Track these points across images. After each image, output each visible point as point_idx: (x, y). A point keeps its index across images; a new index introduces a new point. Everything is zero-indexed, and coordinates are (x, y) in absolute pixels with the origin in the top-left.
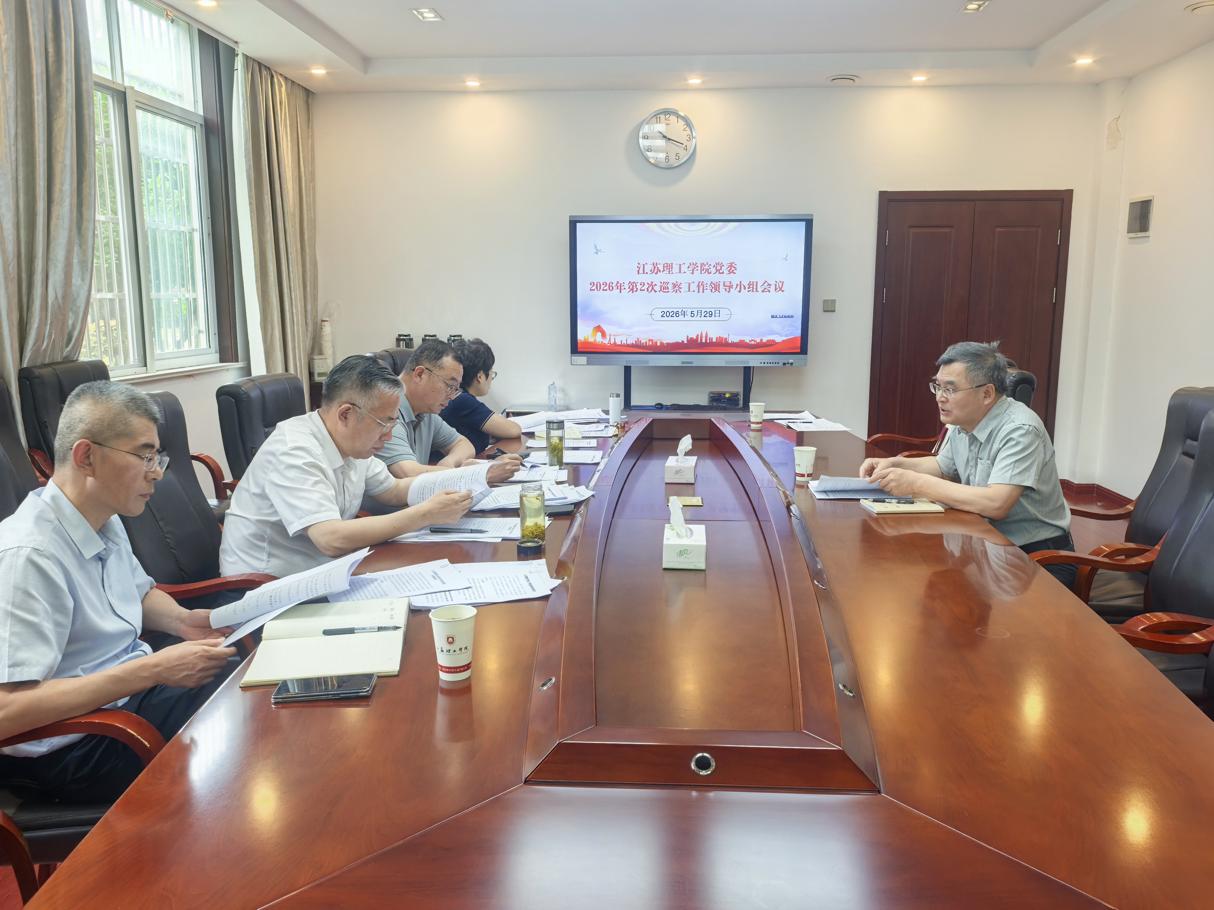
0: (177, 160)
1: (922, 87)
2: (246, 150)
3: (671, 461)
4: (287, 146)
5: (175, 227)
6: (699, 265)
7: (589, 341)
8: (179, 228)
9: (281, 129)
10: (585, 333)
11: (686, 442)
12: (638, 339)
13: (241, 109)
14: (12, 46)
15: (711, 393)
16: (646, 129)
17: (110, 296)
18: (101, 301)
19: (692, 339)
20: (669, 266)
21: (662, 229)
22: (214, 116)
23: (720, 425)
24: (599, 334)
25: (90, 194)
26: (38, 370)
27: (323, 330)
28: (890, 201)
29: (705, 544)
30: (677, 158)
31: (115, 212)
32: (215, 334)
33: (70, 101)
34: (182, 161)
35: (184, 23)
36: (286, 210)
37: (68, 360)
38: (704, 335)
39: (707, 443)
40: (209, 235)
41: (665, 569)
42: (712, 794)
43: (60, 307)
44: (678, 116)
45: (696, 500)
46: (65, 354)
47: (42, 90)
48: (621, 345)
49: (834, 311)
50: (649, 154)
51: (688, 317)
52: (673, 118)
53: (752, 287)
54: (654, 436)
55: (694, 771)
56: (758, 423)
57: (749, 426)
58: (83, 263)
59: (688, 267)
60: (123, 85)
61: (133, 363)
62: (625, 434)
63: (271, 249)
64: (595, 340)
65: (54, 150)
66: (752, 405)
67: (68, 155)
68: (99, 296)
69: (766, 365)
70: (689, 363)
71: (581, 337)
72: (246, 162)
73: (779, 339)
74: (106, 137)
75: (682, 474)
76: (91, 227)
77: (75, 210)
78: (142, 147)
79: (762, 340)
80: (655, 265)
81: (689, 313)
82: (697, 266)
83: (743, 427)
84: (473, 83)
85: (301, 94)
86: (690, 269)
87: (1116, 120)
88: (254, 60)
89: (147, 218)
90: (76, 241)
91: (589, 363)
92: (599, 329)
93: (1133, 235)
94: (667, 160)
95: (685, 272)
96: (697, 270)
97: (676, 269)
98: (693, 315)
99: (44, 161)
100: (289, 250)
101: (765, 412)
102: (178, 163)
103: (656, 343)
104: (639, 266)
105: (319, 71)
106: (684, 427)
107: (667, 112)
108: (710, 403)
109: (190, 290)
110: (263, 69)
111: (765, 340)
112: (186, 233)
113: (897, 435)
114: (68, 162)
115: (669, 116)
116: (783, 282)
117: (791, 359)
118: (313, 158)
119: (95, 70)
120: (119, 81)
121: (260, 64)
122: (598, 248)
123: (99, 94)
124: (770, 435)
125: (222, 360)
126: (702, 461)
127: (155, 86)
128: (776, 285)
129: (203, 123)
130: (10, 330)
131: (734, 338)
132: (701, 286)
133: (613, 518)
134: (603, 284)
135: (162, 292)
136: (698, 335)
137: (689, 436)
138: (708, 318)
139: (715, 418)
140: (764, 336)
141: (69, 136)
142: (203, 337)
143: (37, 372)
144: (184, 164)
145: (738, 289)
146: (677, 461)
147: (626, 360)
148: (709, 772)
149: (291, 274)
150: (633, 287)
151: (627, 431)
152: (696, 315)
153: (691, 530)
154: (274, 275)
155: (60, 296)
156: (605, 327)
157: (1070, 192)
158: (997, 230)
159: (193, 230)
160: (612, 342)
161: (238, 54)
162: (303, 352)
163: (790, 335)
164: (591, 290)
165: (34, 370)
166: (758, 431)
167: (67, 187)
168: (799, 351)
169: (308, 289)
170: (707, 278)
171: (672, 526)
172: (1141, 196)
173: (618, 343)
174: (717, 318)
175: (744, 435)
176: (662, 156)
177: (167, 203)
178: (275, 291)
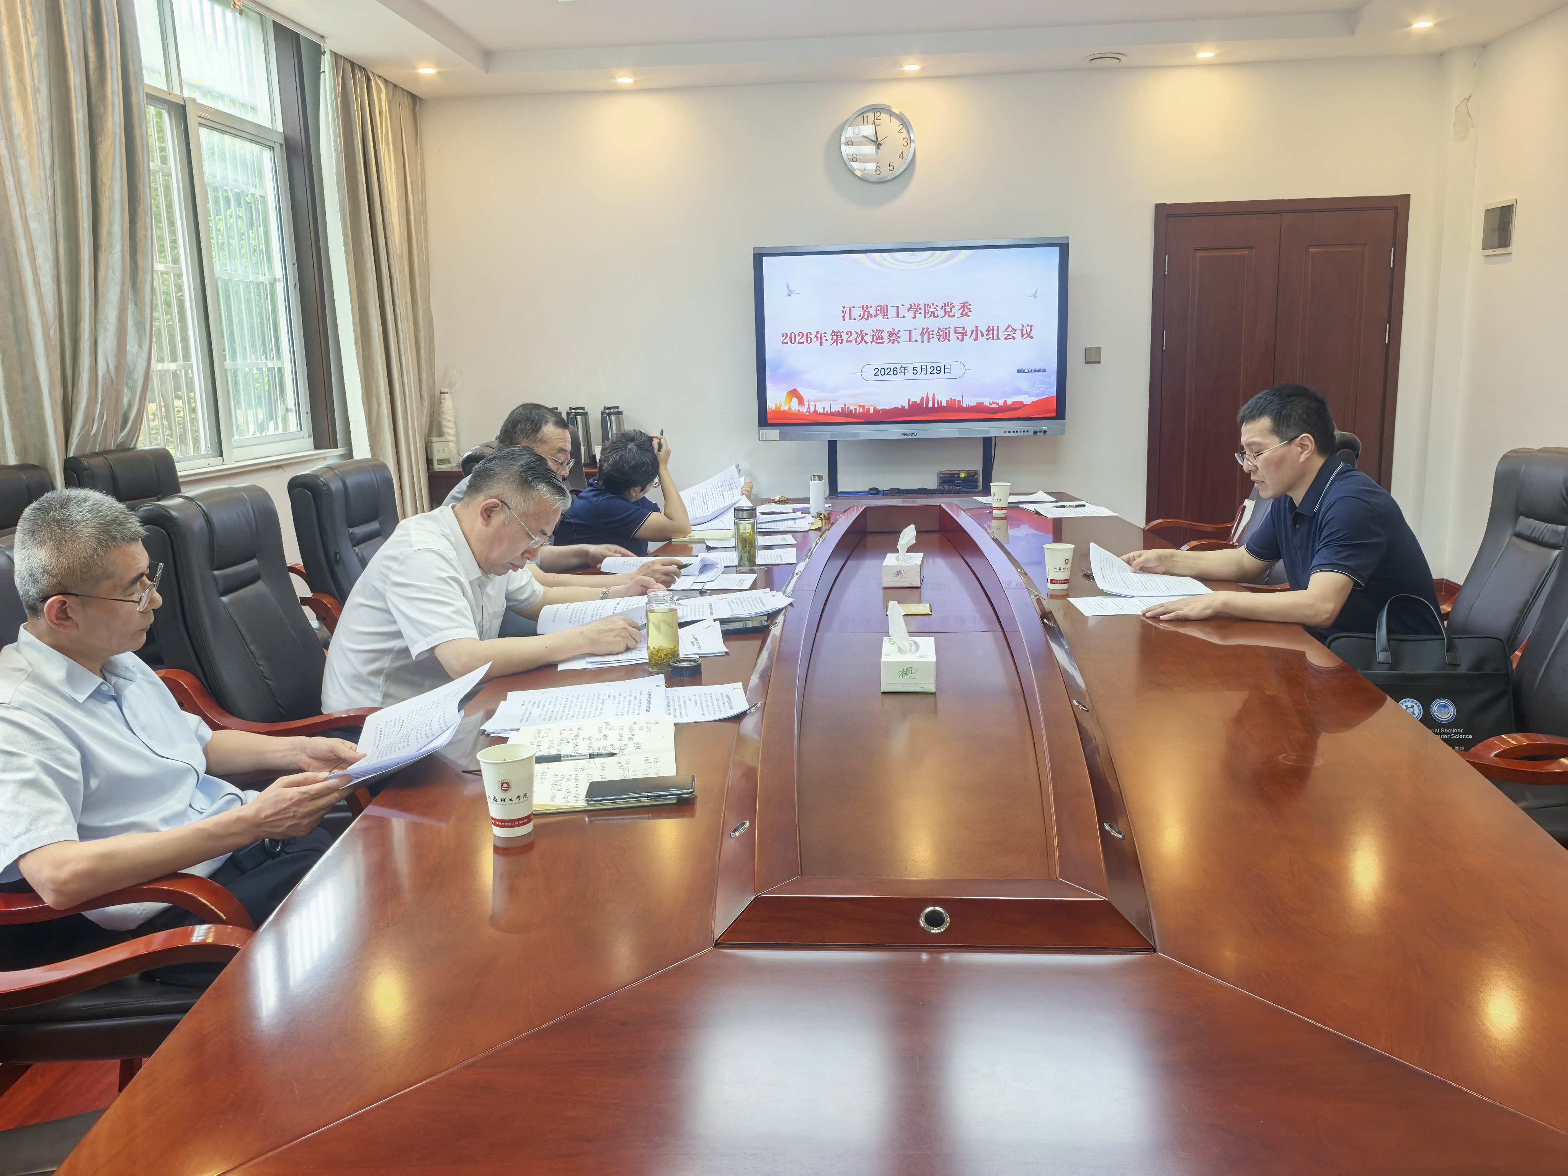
0: (252, 190)
1: (1208, 65)
2: (338, 175)
3: (890, 560)
4: (391, 169)
5: (252, 277)
6: (922, 306)
7: (782, 409)
8: (257, 278)
9: (382, 147)
10: (776, 399)
11: (909, 535)
12: (845, 405)
13: (330, 123)
14: (43, 51)
15: (941, 472)
16: (849, 133)
17: (173, 366)
18: (162, 374)
19: (915, 403)
20: (884, 309)
21: (873, 261)
22: (297, 134)
23: (953, 512)
24: (795, 400)
25: (146, 236)
26: (88, 460)
27: (442, 405)
28: (1168, 216)
29: (935, 660)
30: (891, 168)
31: (176, 261)
32: (307, 413)
33: (117, 119)
34: (258, 192)
35: (255, 14)
36: (391, 252)
37: (123, 448)
38: (930, 398)
39: (936, 536)
40: (295, 285)
41: (884, 693)
42: (946, 957)
43: (112, 381)
44: (892, 114)
45: (924, 608)
46: (119, 440)
47: (83, 106)
48: (823, 414)
49: (1099, 362)
50: (855, 165)
51: (909, 375)
52: (885, 117)
53: (991, 333)
54: (869, 530)
55: (923, 928)
56: (1002, 509)
57: (991, 512)
58: (140, 325)
59: (908, 310)
60: (181, 97)
61: (205, 453)
62: (832, 526)
63: (373, 301)
64: (790, 408)
65: (99, 183)
66: (994, 486)
67: (117, 186)
68: (160, 367)
69: (1012, 434)
70: (912, 434)
71: (771, 405)
72: (339, 191)
73: (1027, 400)
74: (162, 163)
75: (904, 576)
76: (149, 278)
77: (128, 257)
78: (207, 175)
79: (1005, 402)
80: (865, 309)
81: (910, 369)
82: (920, 309)
83: (983, 514)
84: (625, 80)
85: (406, 101)
86: (910, 312)
87: (1466, 101)
88: (345, 59)
89: (217, 266)
90: (130, 296)
91: (782, 438)
92: (794, 393)
93: (1489, 252)
94: (878, 172)
95: (904, 317)
96: (920, 313)
97: (892, 312)
98: (915, 372)
99: (87, 196)
100: (397, 302)
101: (1011, 494)
102: (253, 195)
103: (869, 409)
104: (844, 310)
105: (427, 71)
106: (906, 515)
107: (877, 109)
108: (940, 486)
109: (273, 358)
110: (357, 70)
111: (1009, 402)
112: (266, 284)
113: (1184, 520)
114: (117, 196)
115: (879, 114)
116: (1032, 326)
117: (1043, 426)
118: (423, 183)
119: (147, 80)
120: (177, 91)
121: (352, 64)
122: (792, 288)
123: (152, 108)
124: (1018, 526)
125: (317, 446)
126: (931, 561)
127: (221, 97)
128: (1022, 330)
129: (283, 142)
130: (53, 412)
131: (969, 401)
132: (925, 333)
133: (817, 631)
134: (799, 335)
135: (239, 361)
136: (922, 398)
137: (912, 527)
138: (936, 376)
139: (945, 504)
140: (1009, 397)
141: (118, 163)
142: (292, 417)
143: (88, 462)
144: (260, 196)
145: (974, 336)
146: (898, 559)
147: (829, 432)
148: (942, 930)
149: (401, 334)
150: (837, 338)
151: (833, 524)
152: (919, 371)
153: (915, 642)
154: (379, 336)
155: (112, 368)
156: (802, 391)
157: (1406, 198)
158: (1311, 250)
159: (275, 280)
160: (812, 410)
161: (324, 52)
162: (419, 433)
163: (1043, 395)
164: (783, 343)
165: (83, 461)
166: (1002, 519)
167: (117, 229)
168: (1054, 414)
169: (423, 352)
170: (933, 324)
171: (891, 639)
172: (1500, 200)
173: (820, 410)
174: (947, 375)
175: (986, 526)
176: (871, 167)
177: (241, 247)
178: (381, 356)
